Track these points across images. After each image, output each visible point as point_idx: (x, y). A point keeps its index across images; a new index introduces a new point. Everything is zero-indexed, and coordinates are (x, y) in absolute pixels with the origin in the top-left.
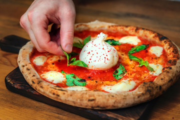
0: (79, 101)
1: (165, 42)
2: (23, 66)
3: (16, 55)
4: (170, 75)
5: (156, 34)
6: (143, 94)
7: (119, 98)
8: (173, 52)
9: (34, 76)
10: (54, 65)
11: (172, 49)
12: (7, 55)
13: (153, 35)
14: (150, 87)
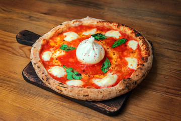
0: (76, 96)
1: (139, 38)
2: (35, 64)
3: (29, 47)
4: (143, 71)
5: (133, 30)
6: (123, 89)
7: (105, 94)
8: (145, 49)
9: (43, 73)
10: (57, 61)
11: (144, 47)
12: (23, 47)
13: (131, 31)
14: (128, 83)
